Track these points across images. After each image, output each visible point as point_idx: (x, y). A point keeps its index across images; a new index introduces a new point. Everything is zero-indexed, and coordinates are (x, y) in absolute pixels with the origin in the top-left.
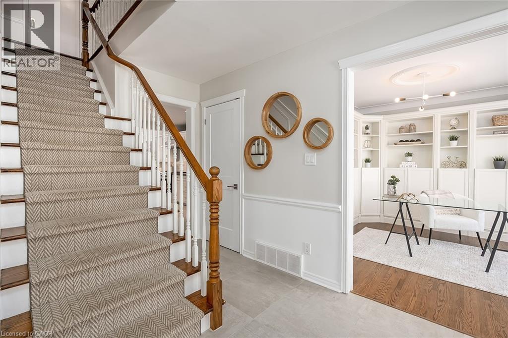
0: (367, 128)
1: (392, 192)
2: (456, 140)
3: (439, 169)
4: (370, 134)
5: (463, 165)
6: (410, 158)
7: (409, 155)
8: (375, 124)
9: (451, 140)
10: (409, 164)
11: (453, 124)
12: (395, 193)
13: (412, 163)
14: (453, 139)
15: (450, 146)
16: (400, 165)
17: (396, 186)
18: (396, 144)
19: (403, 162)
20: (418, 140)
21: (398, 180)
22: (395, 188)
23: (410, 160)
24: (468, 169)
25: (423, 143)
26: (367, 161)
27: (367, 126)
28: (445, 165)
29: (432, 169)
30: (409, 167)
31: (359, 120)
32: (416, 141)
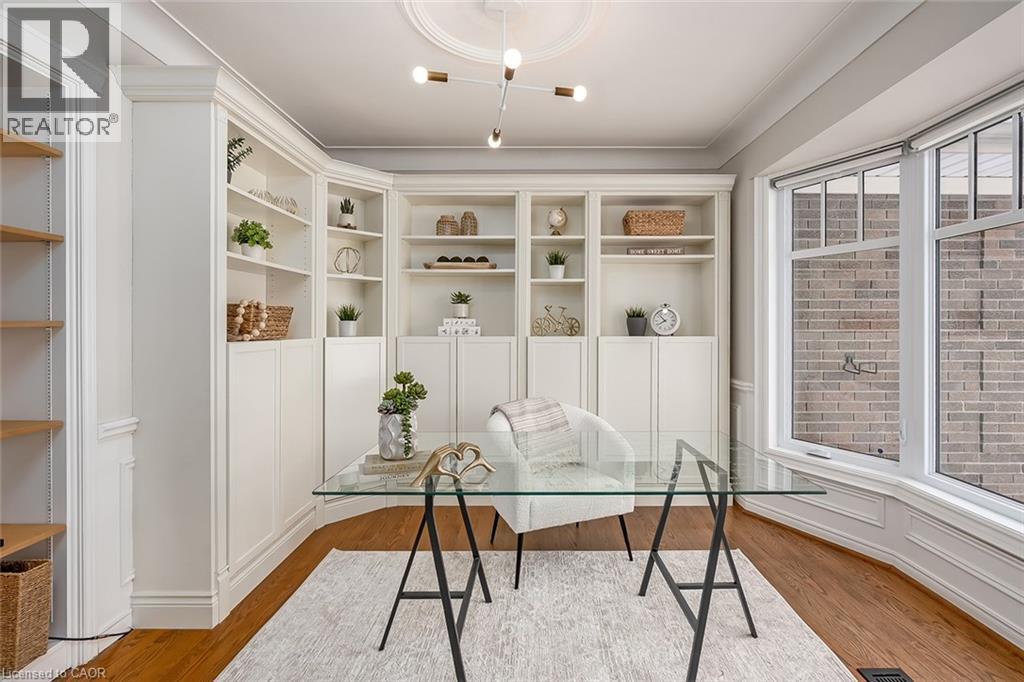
0: (346, 208)
1: (398, 445)
2: (562, 263)
3: (530, 338)
4: (355, 228)
5: (574, 328)
6: (463, 308)
7: (461, 299)
8: (372, 199)
9: (551, 264)
10: (461, 325)
11: (555, 223)
12: (408, 449)
13: (470, 321)
14: (556, 260)
15: (549, 277)
16: (440, 329)
17: (414, 418)
18: (428, 266)
19: (445, 320)
20: (483, 259)
21: (419, 393)
22: (406, 427)
23: (464, 316)
24: (585, 338)
25: (494, 267)
26: (347, 315)
27: (347, 202)
28: (538, 330)
29: (514, 339)
30: (460, 334)
31: (316, 173)
32: (479, 260)
